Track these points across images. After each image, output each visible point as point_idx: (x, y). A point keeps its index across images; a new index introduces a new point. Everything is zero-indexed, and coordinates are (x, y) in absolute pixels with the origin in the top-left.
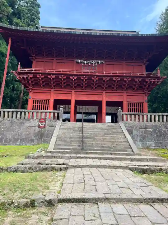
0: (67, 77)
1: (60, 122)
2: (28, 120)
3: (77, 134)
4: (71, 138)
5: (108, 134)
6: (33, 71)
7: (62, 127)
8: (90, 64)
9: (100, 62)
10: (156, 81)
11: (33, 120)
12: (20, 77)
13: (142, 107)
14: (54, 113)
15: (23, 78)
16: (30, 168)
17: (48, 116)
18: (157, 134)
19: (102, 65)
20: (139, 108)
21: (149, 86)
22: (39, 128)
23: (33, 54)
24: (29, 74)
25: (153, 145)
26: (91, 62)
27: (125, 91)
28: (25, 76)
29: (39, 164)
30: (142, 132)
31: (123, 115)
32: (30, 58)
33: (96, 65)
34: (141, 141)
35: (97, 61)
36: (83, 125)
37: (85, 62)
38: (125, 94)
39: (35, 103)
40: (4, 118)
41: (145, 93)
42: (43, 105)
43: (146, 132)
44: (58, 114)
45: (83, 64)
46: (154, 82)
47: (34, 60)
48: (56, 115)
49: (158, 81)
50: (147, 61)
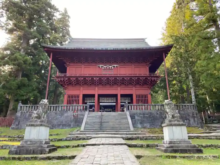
0: (91, 79)
1: (87, 112)
2: (66, 112)
3: (98, 120)
4: (94, 123)
5: (117, 120)
6: (68, 76)
7: (88, 116)
8: (108, 68)
9: (115, 66)
10: (155, 79)
11: (70, 112)
12: (59, 80)
13: (147, 98)
14: (83, 106)
15: (61, 80)
16: (73, 139)
17: (79, 109)
18: (151, 118)
19: (117, 68)
20: (145, 99)
21: (151, 83)
22: (74, 117)
23: (67, 62)
24: (65, 78)
25: (149, 126)
26: (109, 66)
27: (134, 86)
28: (62, 79)
29: (77, 137)
30: (141, 117)
31: (129, 106)
32: (65, 65)
33: (113, 68)
34: (141, 123)
35: (114, 65)
36: (102, 114)
37: (105, 67)
38: (134, 88)
39: (69, 98)
40: (51, 110)
41: (148, 88)
42: (75, 99)
43: (144, 117)
44: (86, 106)
45: (103, 68)
46: (154, 80)
47: (68, 66)
48: (85, 107)
49: (157, 79)
50: (149, 64)
